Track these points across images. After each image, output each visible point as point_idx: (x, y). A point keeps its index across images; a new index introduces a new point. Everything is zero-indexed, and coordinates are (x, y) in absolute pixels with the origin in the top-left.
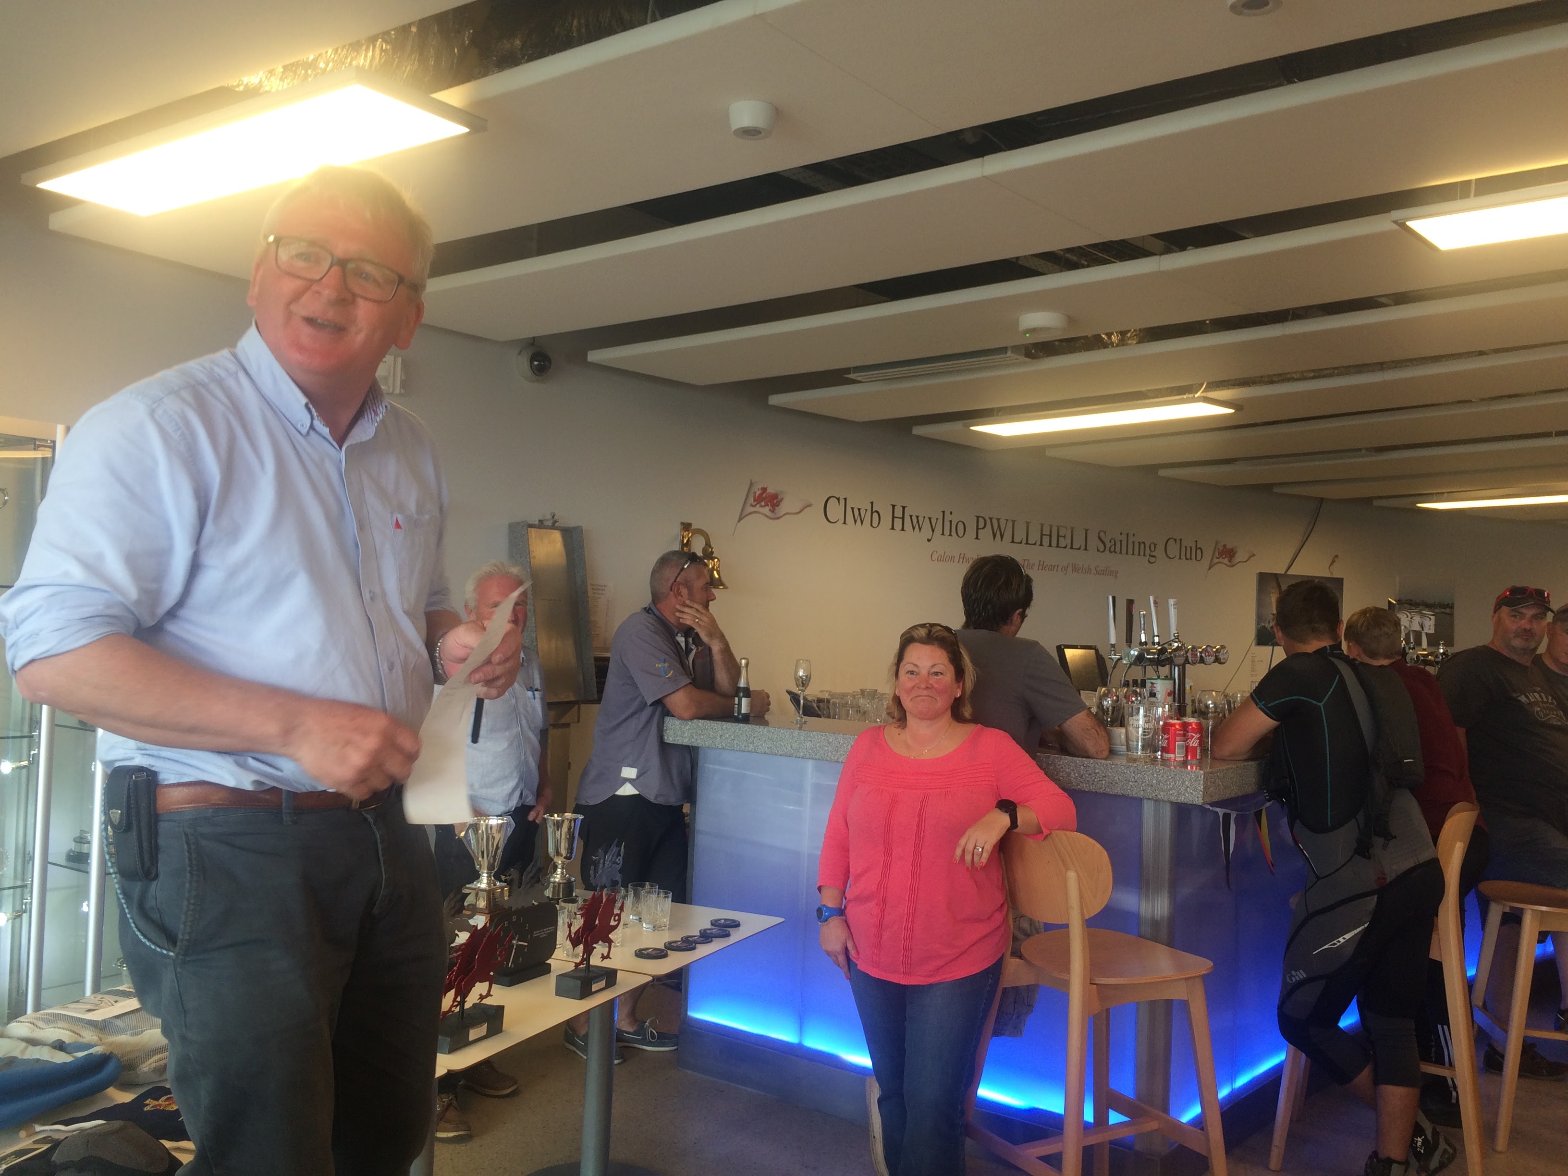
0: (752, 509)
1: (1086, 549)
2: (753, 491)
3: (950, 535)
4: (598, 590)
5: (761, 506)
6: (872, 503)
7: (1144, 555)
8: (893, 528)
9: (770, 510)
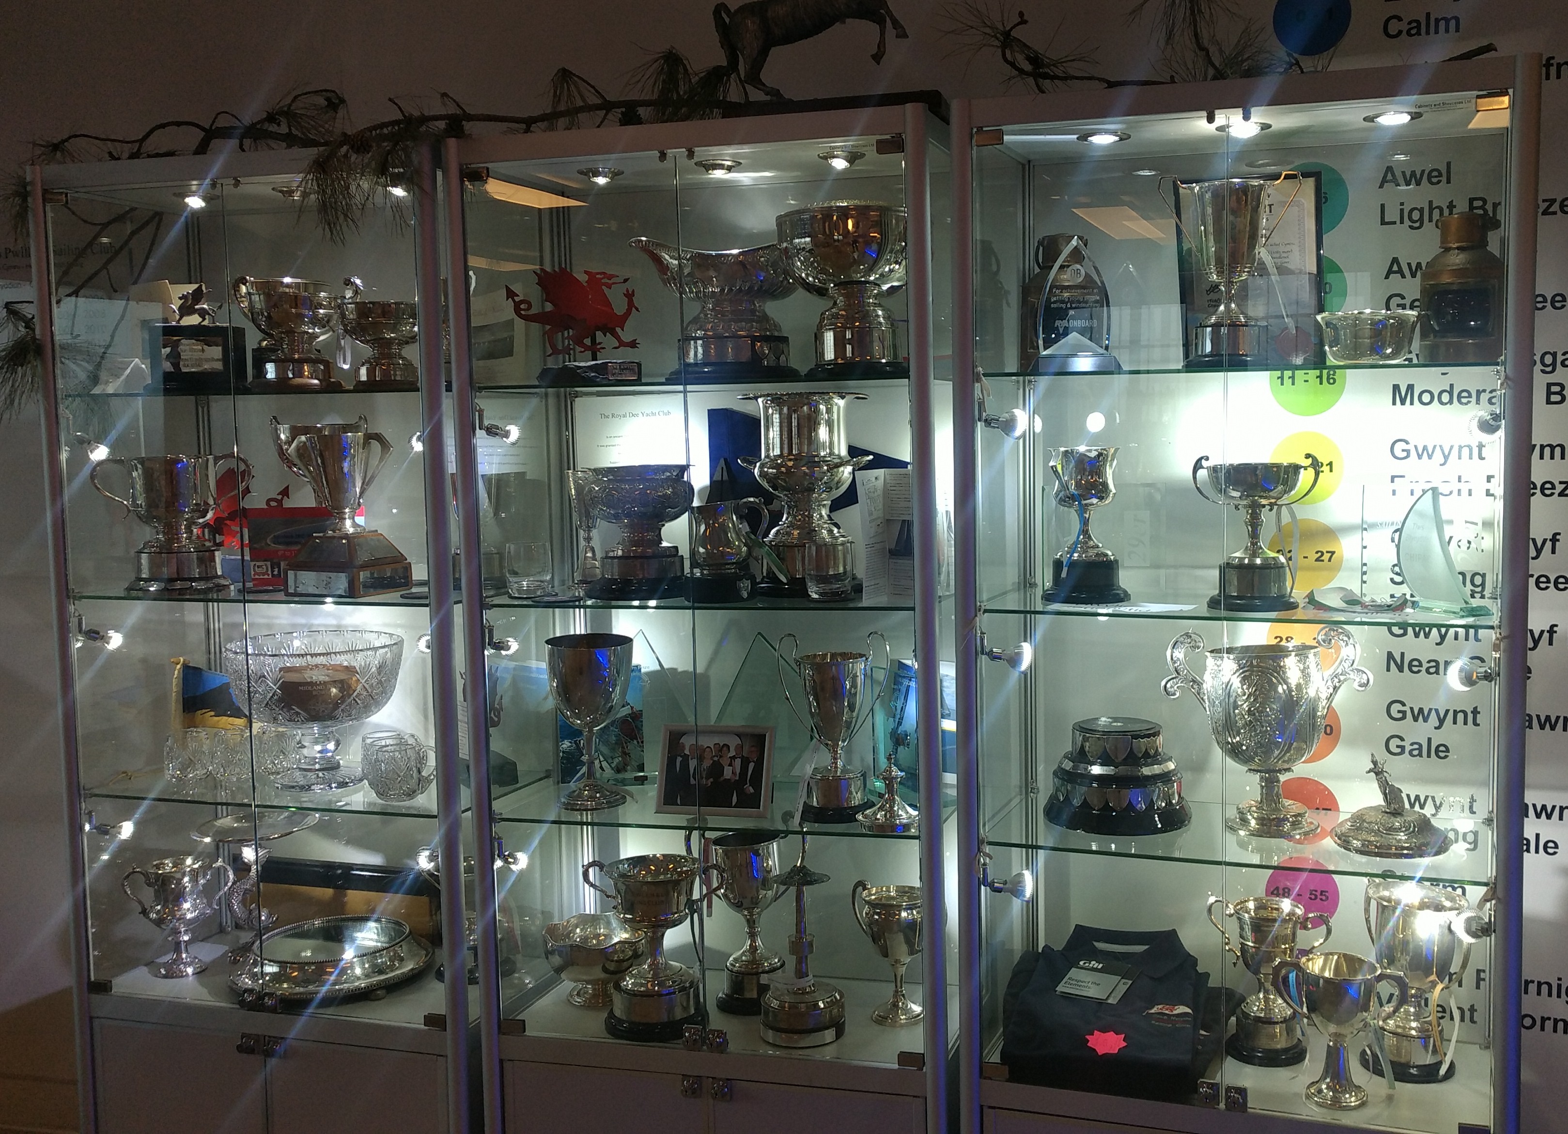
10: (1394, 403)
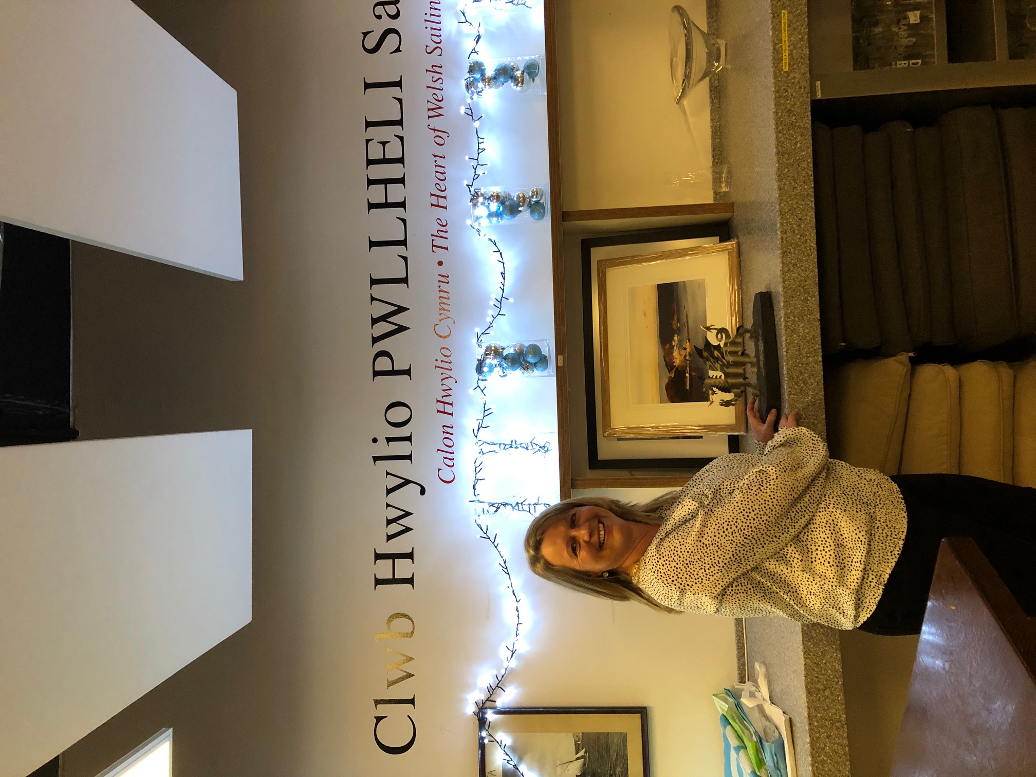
1: (399, 84)
3: (409, 439)
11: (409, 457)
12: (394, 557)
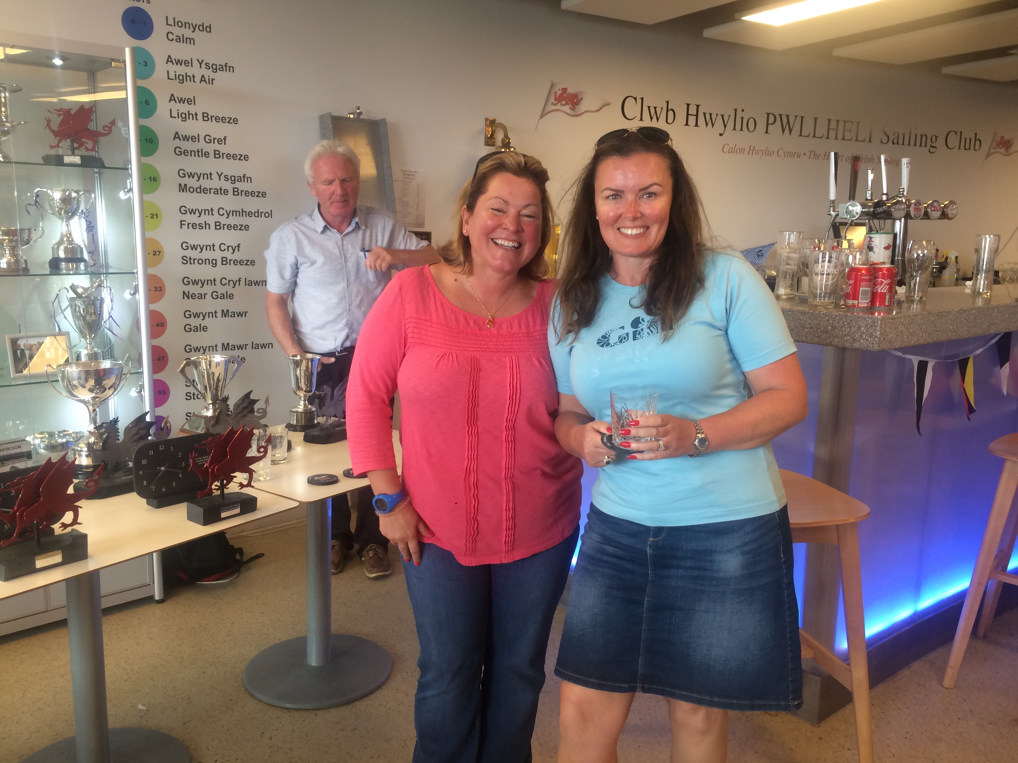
0: (554, 107)
1: (869, 141)
2: (553, 91)
4: (410, 175)
5: (562, 105)
6: (668, 102)
7: (926, 146)
8: (687, 124)
9: (570, 108)
10: (180, 191)
11: (734, 129)
12: (697, 116)
